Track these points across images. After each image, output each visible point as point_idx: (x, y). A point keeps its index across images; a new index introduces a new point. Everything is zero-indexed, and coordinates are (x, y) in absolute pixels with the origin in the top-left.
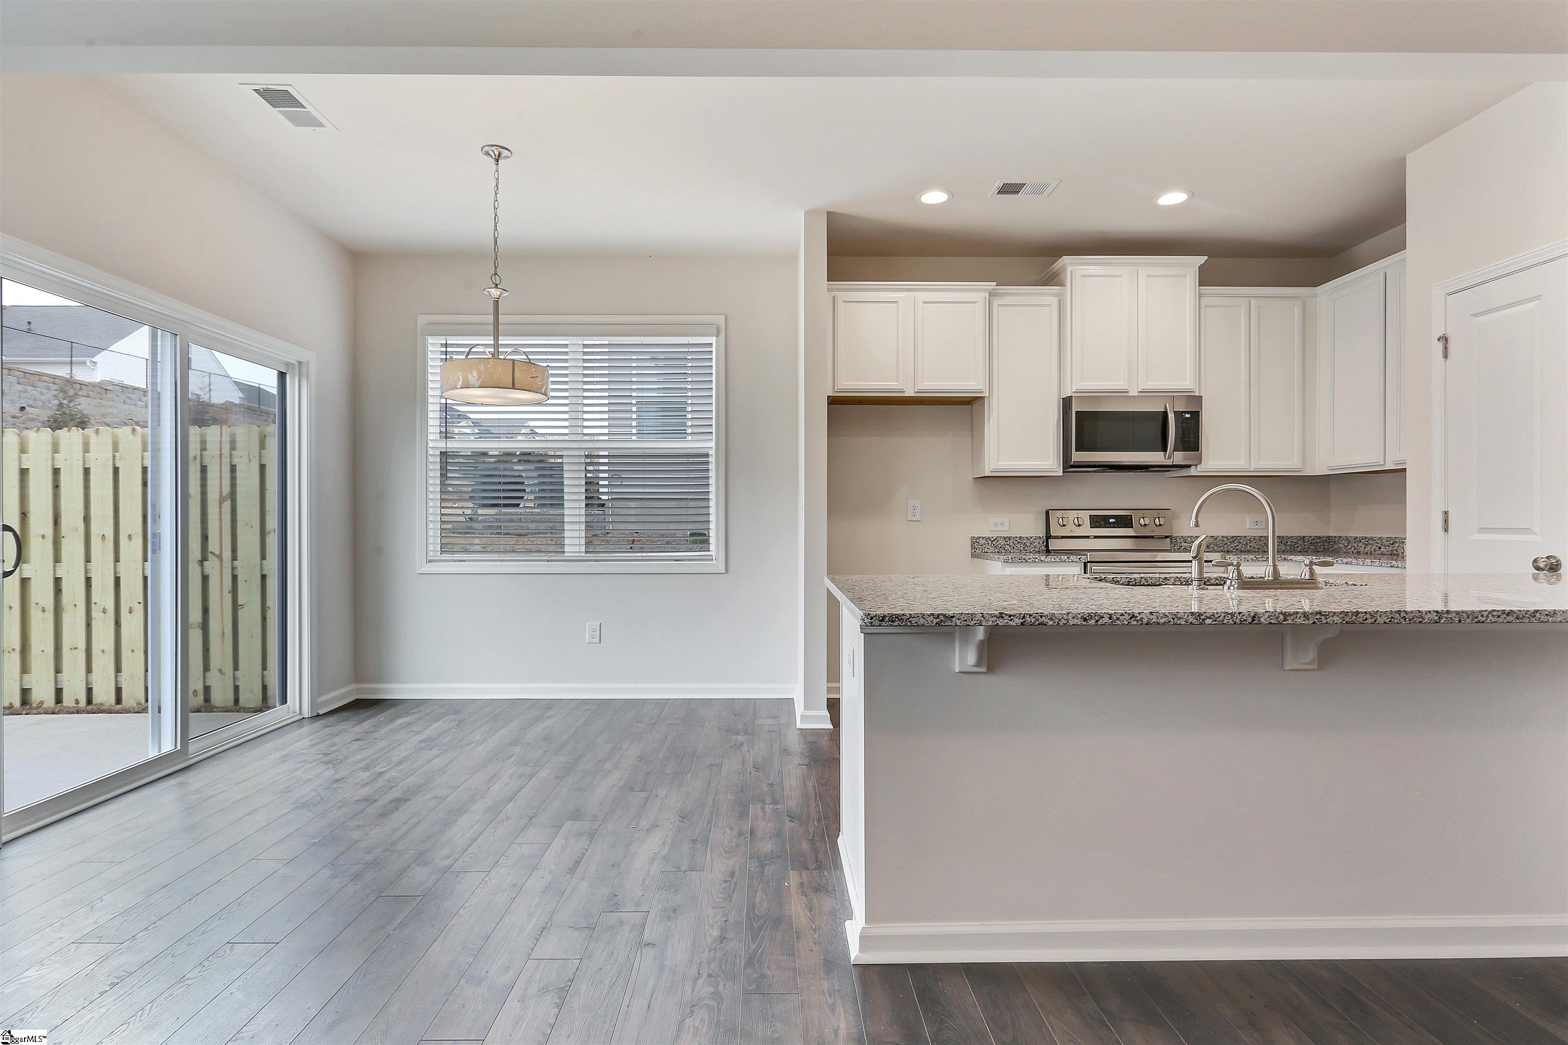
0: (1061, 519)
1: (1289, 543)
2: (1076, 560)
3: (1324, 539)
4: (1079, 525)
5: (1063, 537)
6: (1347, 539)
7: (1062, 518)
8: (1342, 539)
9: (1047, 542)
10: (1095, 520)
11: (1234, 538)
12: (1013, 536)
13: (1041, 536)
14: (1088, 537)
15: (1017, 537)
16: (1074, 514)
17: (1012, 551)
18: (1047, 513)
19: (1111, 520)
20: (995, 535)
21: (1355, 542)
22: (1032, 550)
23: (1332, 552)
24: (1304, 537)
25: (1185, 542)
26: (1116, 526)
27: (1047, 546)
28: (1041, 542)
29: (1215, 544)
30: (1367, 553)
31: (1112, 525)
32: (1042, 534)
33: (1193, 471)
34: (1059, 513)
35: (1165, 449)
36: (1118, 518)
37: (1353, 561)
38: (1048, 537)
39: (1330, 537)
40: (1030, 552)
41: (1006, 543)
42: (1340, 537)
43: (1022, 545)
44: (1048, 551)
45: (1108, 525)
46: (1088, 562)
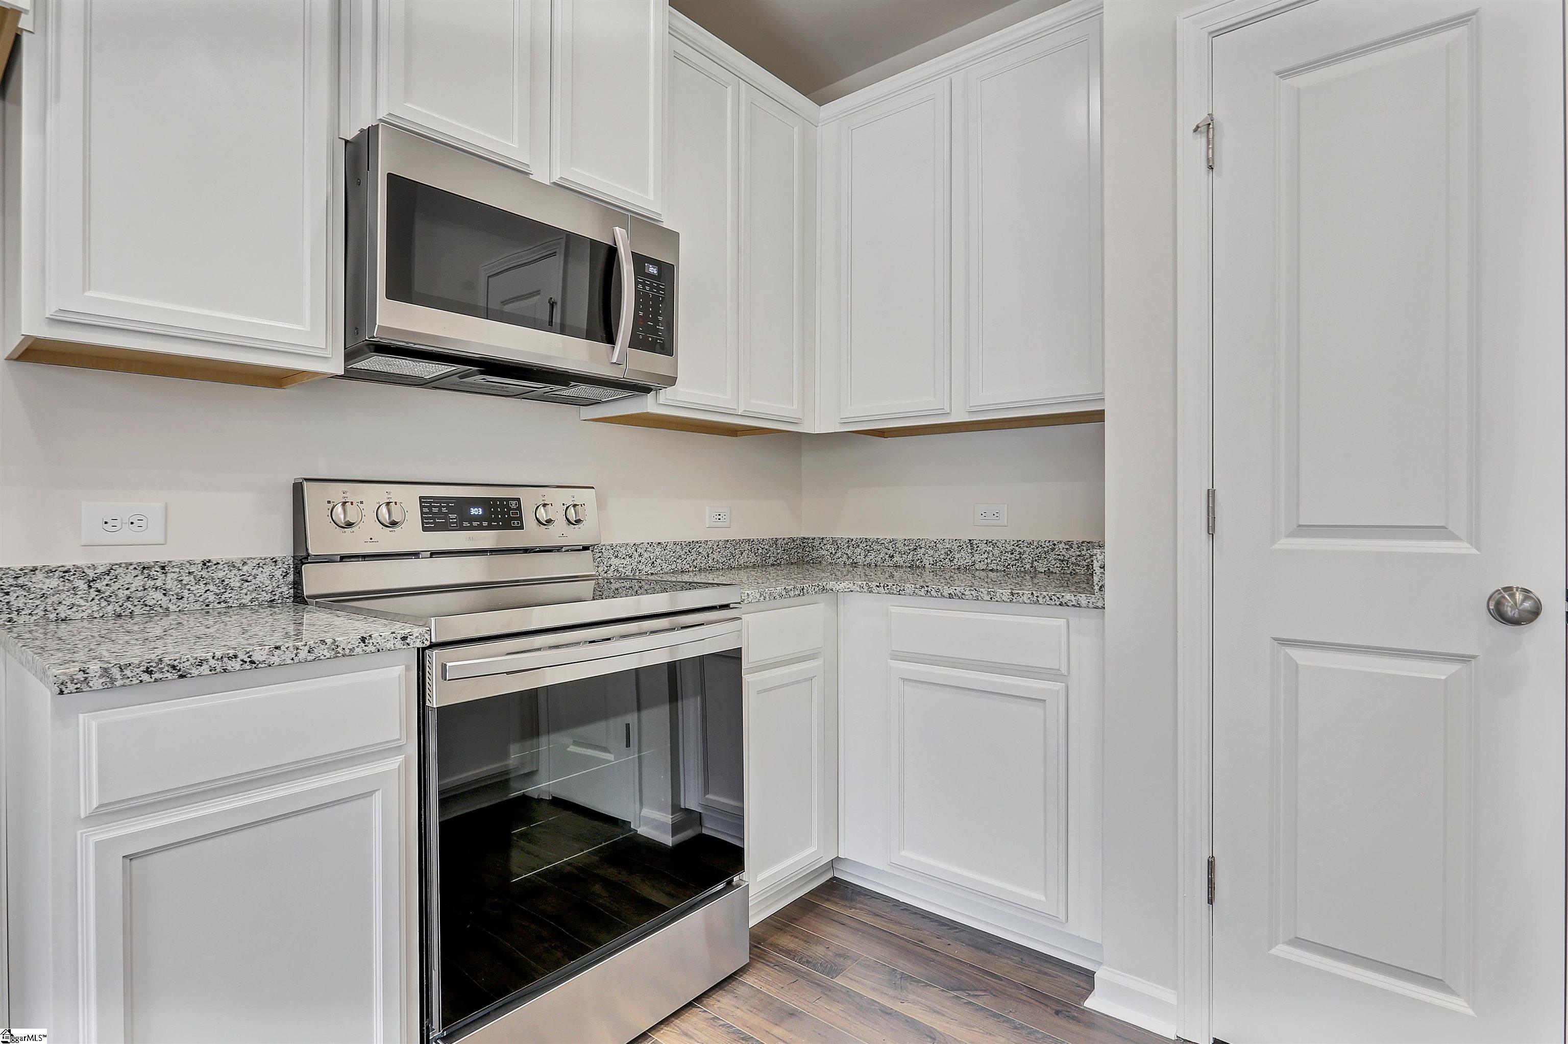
0: (339, 509)
1: (760, 551)
2: (390, 645)
3: (798, 542)
4: (394, 524)
5: (343, 558)
6: (834, 541)
7: (344, 503)
8: (825, 542)
9: (298, 573)
10: (435, 510)
11: (692, 545)
12: (177, 558)
13: (277, 554)
14: (416, 555)
15: (191, 563)
16: (374, 495)
17: (173, 608)
18: (298, 490)
19: (474, 511)
20: (103, 560)
21: (849, 547)
22: (249, 598)
23: (808, 562)
24: (777, 540)
25: (617, 557)
26: (485, 524)
27: (297, 584)
28: (278, 574)
29: (663, 558)
30: (869, 565)
31: (475, 524)
32: (283, 549)
33: (649, 405)
34: (336, 492)
35: (610, 339)
36: (490, 506)
37: (966, 593)
38: (301, 559)
39: (804, 538)
40: (242, 606)
41: (151, 583)
42: (823, 539)
43: (211, 587)
44: (299, 598)
45: (466, 524)
46: (433, 646)
